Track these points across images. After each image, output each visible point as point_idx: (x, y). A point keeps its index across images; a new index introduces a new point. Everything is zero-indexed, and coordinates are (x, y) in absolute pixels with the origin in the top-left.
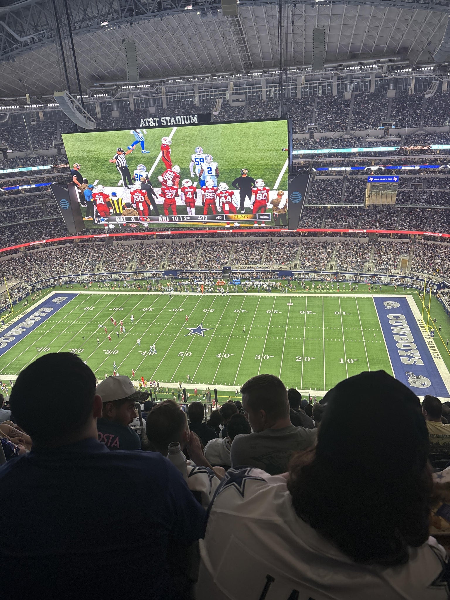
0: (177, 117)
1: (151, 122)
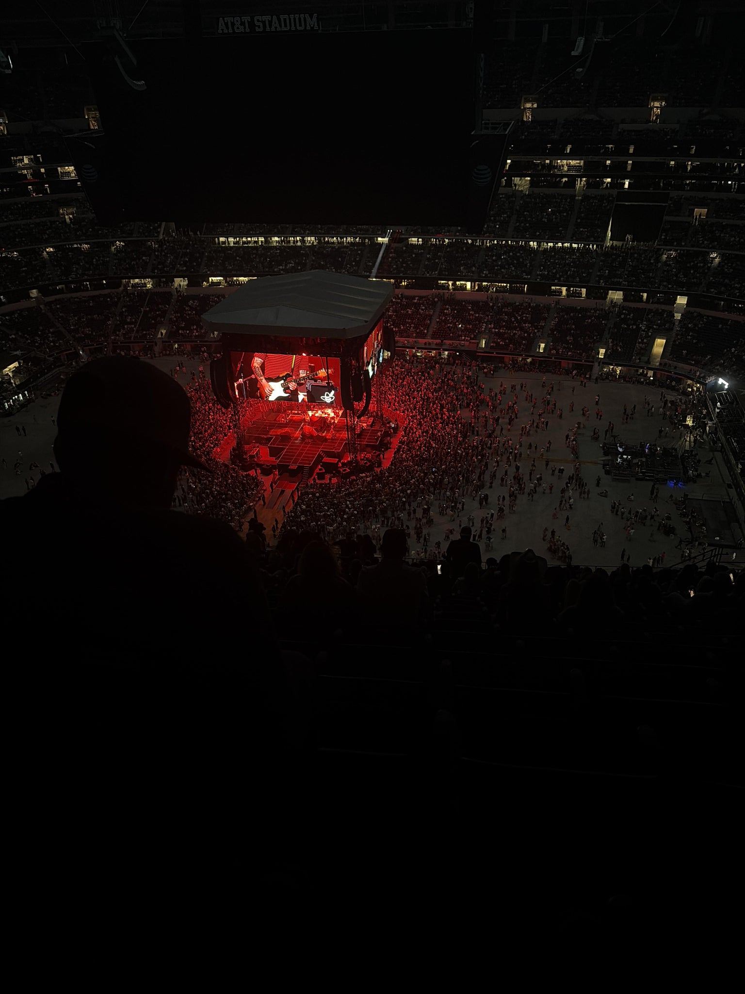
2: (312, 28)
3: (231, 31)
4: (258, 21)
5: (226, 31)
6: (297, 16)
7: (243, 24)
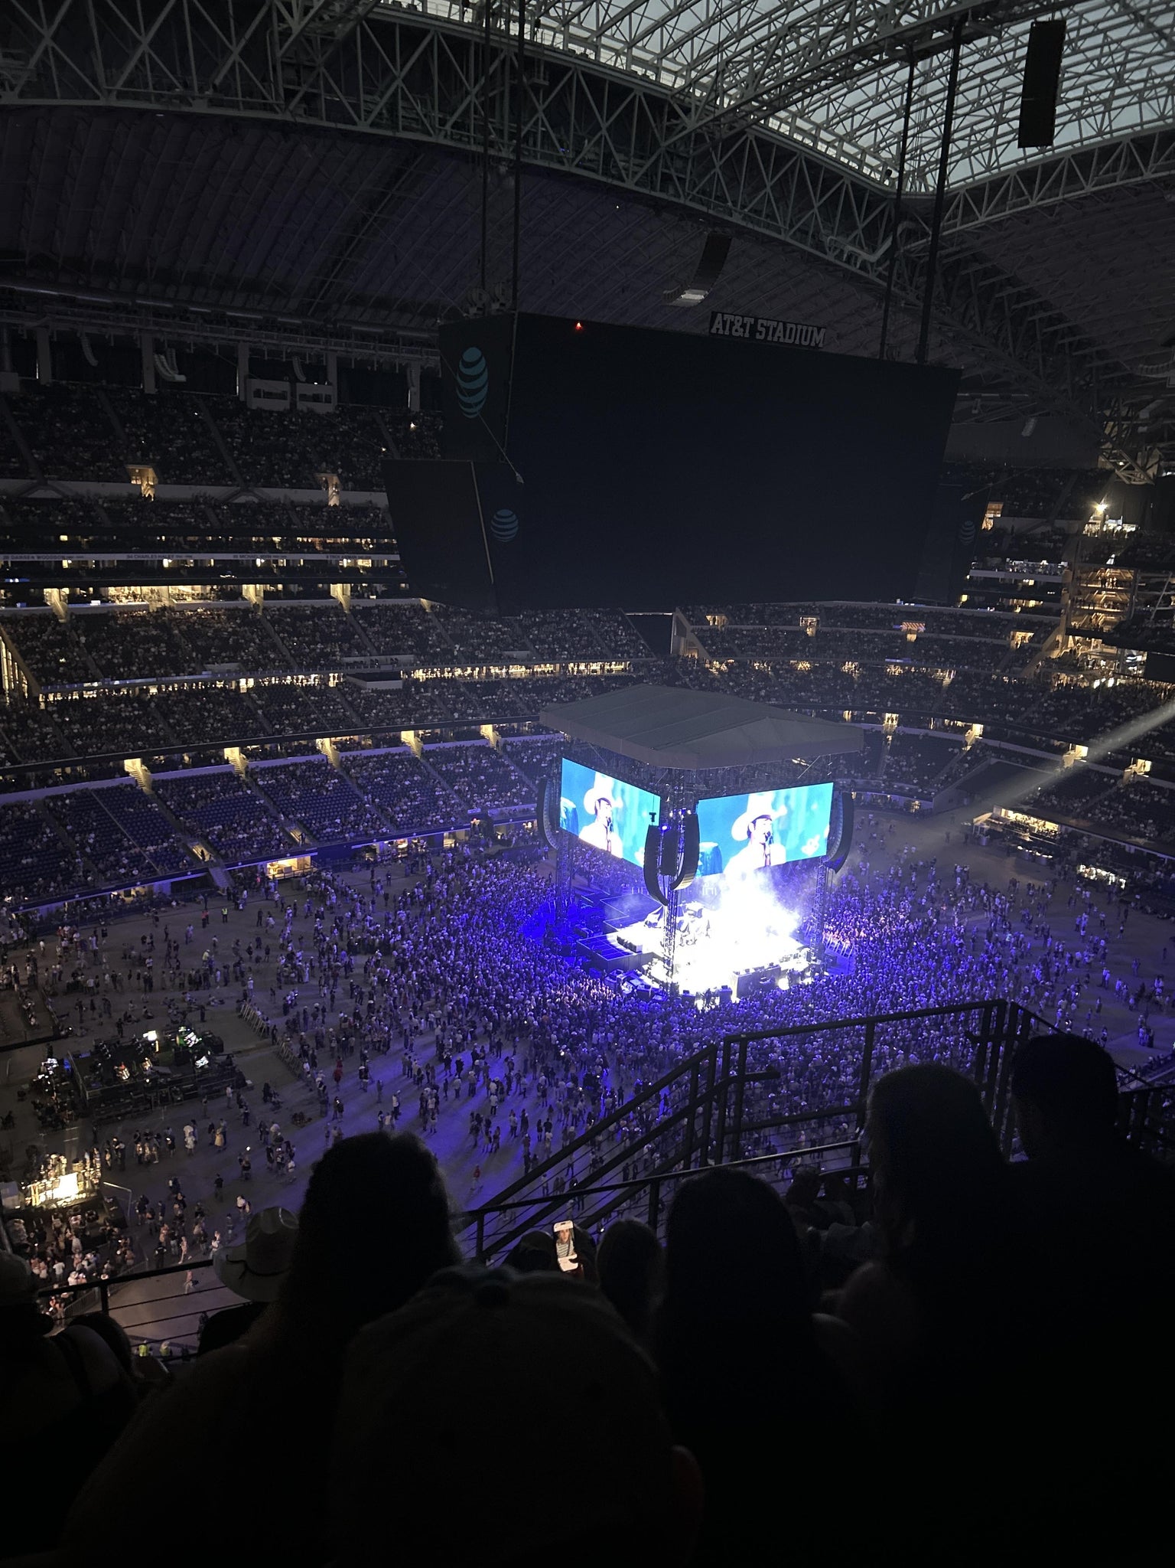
0: (789, 326)
1: (737, 325)
2: (817, 345)
3: (727, 333)
4: (762, 325)
5: (721, 332)
6: (805, 328)
7: (743, 326)
